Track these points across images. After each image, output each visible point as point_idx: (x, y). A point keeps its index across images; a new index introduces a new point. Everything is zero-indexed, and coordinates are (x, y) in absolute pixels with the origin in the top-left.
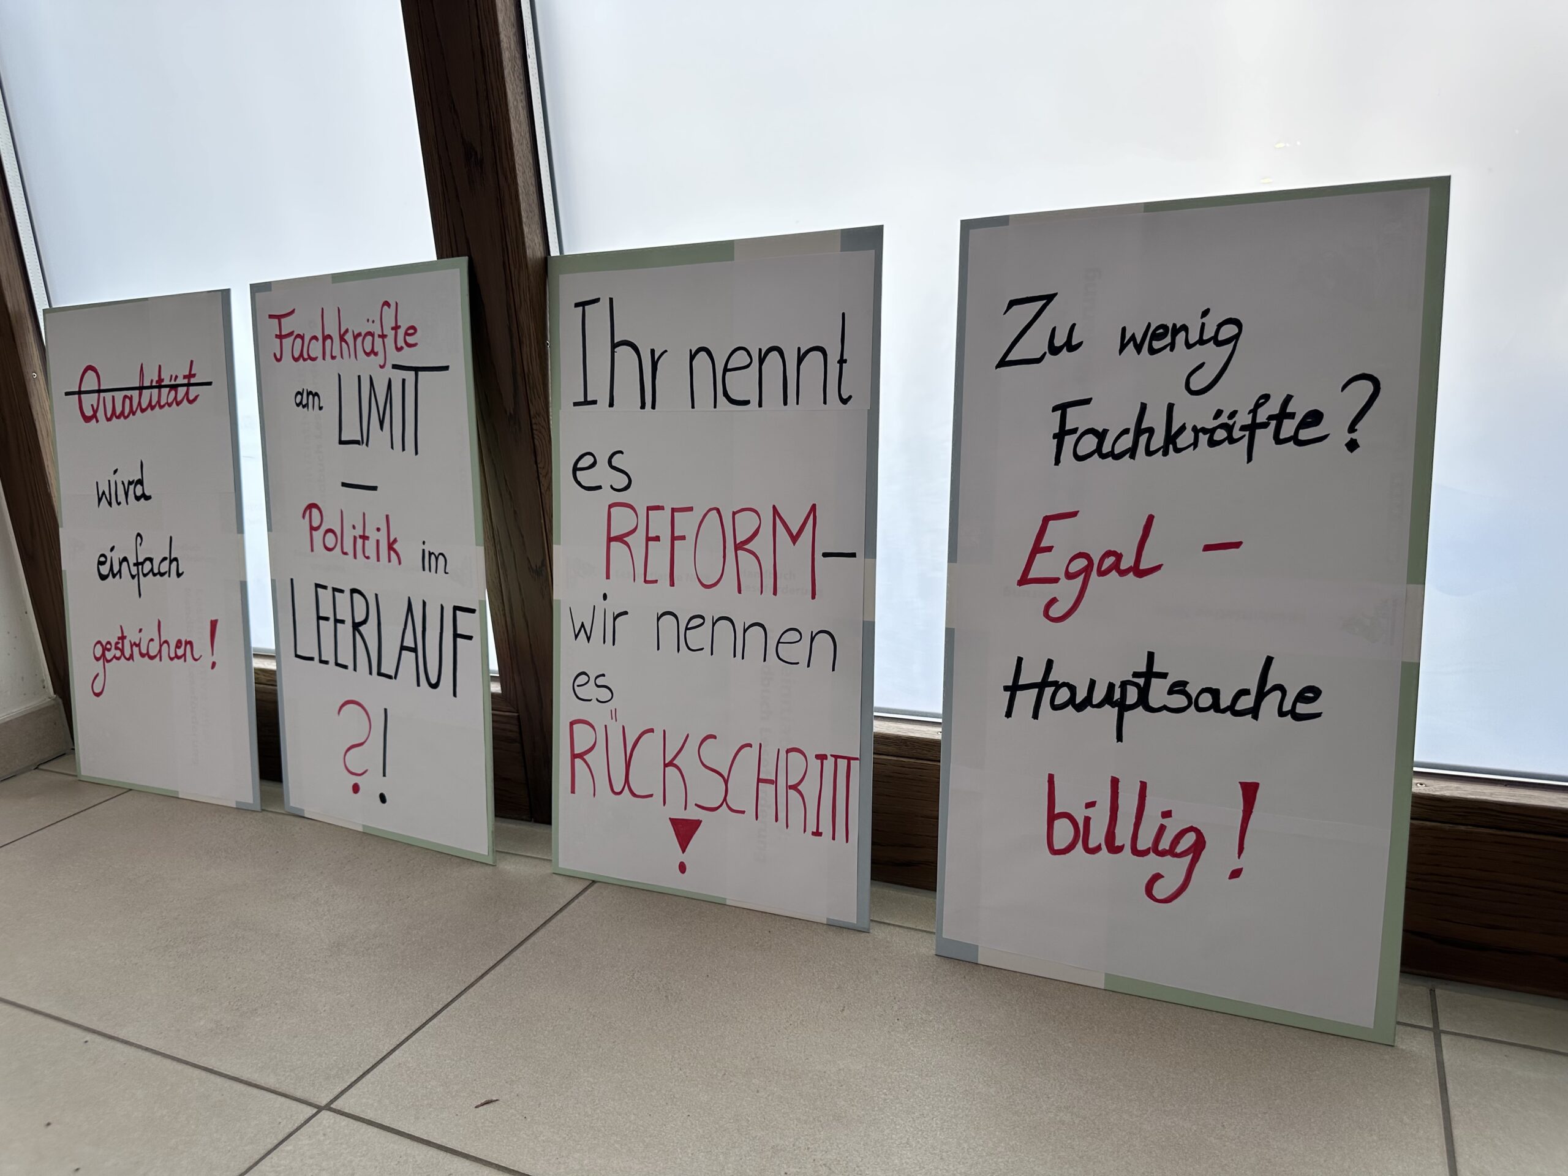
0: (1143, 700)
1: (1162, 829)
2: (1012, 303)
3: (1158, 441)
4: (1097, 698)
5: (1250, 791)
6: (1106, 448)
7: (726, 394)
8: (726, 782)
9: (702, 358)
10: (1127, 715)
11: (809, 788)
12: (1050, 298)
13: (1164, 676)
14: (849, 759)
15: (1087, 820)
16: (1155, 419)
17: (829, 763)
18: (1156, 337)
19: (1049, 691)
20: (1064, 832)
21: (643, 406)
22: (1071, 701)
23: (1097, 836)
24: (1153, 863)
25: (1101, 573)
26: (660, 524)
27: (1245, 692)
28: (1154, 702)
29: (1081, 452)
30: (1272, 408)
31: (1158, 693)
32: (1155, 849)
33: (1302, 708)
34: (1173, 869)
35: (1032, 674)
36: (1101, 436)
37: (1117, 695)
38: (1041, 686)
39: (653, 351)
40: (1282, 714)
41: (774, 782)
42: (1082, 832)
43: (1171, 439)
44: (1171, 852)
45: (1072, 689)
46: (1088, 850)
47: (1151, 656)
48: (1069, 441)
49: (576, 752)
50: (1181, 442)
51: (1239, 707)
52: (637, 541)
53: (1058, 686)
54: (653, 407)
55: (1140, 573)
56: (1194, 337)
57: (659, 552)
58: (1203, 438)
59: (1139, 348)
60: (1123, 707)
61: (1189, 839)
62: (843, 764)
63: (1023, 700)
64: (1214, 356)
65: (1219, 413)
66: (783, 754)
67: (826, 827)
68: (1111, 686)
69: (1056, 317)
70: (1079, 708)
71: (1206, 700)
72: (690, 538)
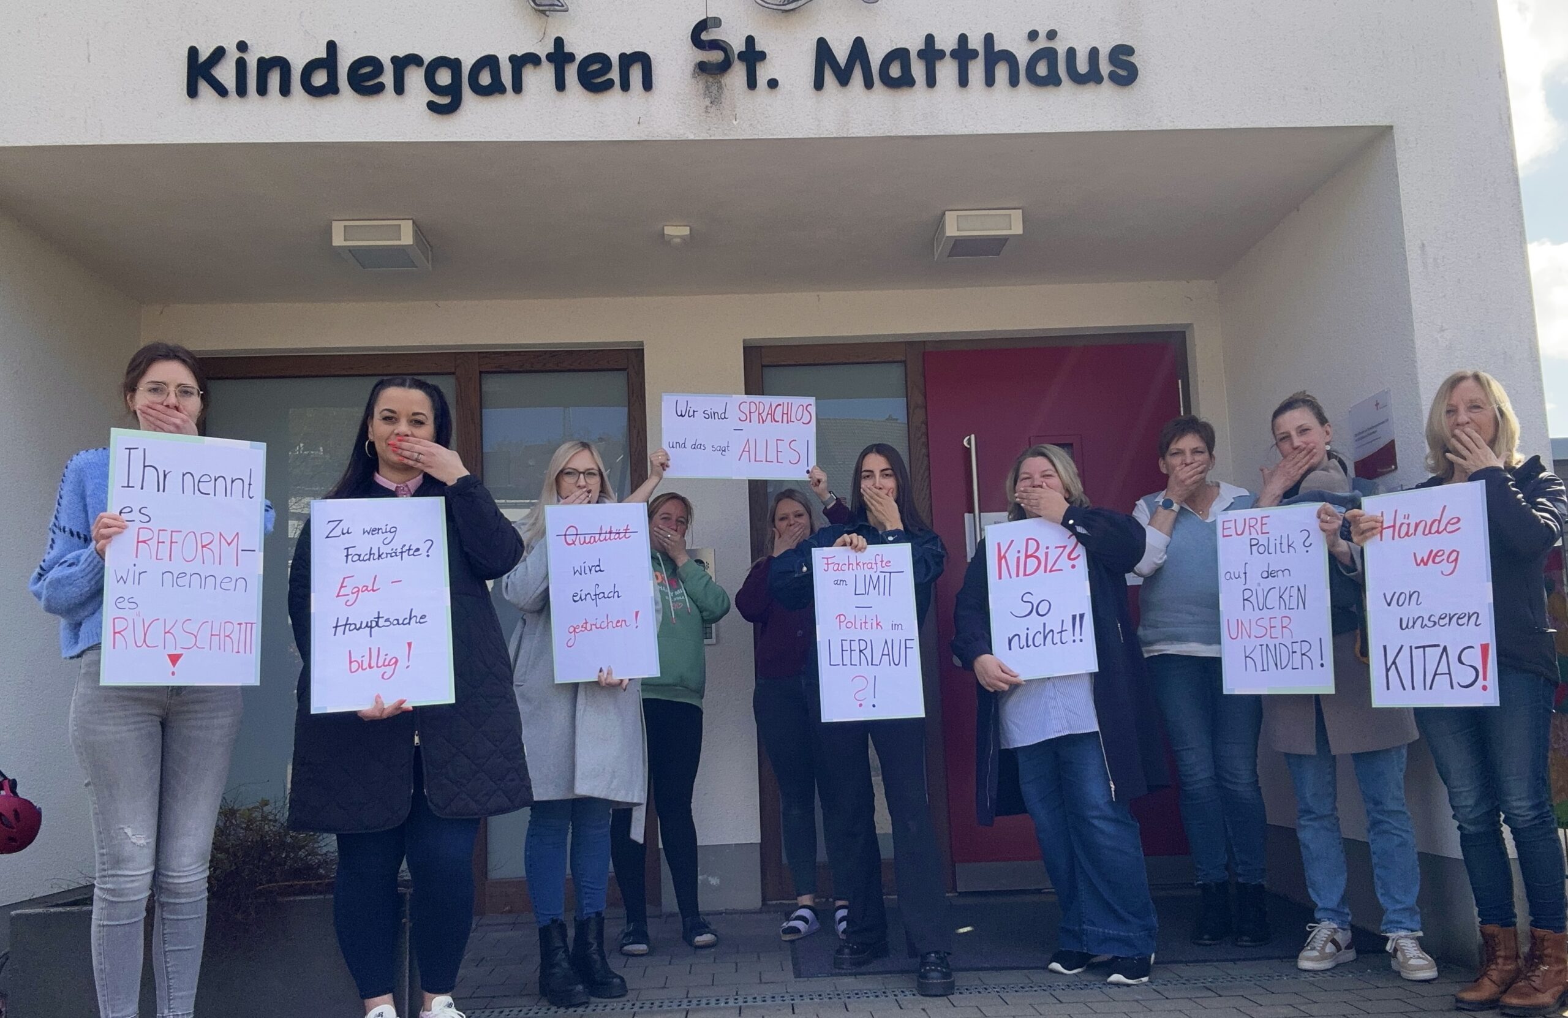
0: (377, 625)
1: (385, 659)
2: (329, 522)
3: (376, 556)
4: (364, 625)
5: (410, 644)
6: (361, 558)
7: (199, 490)
8: (196, 637)
9: (188, 477)
10: (373, 629)
11: (235, 636)
12: (341, 521)
13: (383, 617)
14: (252, 624)
15: (362, 661)
16: (374, 551)
17: (243, 626)
18: (373, 531)
19: (348, 626)
20: (355, 666)
21: (158, 490)
22: (355, 628)
23: (366, 665)
24: (383, 669)
25: (362, 592)
26: (165, 537)
27: (406, 619)
28: (380, 625)
29: (354, 560)
30: (407, 547)
31: (381, 622)
32: (384, 665)
33: (422, 621)
34: (389, 670)
35: (342, 622)
36: (359, 556)
37: (369, 625)
38: (346, 625)
39: (164, 471)
40: (416, 623)
41: (219, 635)
42: (361, 666)
43: (379, 556)
44: (389, 665)
45: (355, 625)
46: (363, 669)
47: (379, 613)
48: (350, 557)
49: (116, 631)
50: (383, 556)
51: (405, 622)
52: (153, 543)
53: (350, 624)
54: (164, 491)
55: (373, 591)
56: (384, 531)
57: (164, 549)
58: (389, 555)
59: (369, 533)
60: (371, 627)
61: (394, 660)
62: (249, 626)
63: (340, 630)
64: (390, 536)
65: (392, 549)
66: (223, 624)
67: (242, 650)
68: (367, 623)
69: (344, 526)
70: (358, 630)
71: (395, 622)
72: (180, 543)
